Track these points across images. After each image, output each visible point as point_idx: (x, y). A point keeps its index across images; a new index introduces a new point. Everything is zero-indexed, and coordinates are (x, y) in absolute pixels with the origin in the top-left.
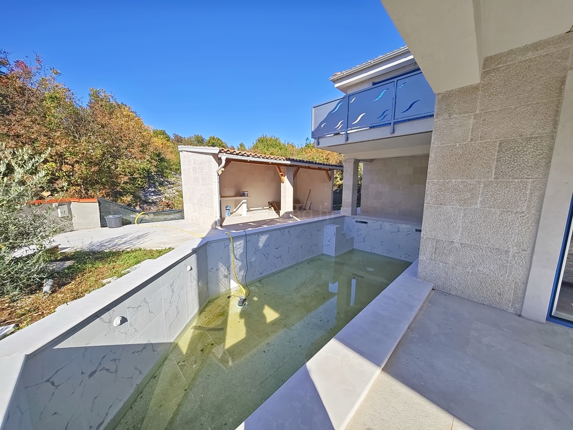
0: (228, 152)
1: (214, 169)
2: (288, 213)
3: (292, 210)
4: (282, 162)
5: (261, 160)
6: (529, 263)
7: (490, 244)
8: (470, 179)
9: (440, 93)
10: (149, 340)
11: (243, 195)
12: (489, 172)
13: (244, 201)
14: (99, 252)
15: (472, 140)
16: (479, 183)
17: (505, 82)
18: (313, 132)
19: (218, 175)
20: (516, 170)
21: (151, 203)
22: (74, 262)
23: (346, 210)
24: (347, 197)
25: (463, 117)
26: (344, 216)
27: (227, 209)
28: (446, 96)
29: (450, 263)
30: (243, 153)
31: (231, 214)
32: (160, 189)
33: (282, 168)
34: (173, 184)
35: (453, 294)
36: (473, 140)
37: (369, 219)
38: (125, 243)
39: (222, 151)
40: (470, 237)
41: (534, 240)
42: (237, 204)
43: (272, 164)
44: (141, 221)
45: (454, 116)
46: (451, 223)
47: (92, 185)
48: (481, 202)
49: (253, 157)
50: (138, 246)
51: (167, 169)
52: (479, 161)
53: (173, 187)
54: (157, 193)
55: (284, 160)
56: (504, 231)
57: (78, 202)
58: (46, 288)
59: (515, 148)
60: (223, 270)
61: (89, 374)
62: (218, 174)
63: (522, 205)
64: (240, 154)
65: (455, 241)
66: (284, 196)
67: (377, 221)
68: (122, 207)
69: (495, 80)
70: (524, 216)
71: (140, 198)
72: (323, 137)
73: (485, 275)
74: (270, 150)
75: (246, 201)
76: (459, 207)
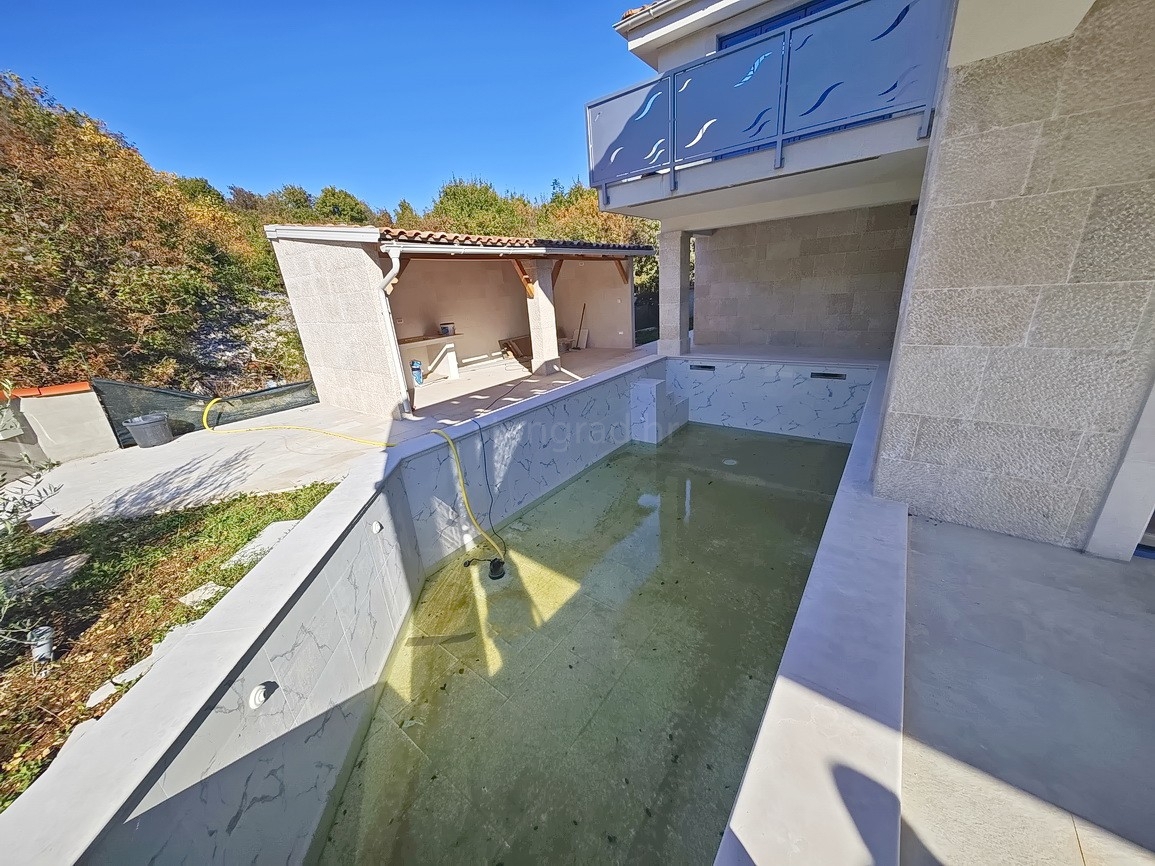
0: (402, 237)
1: (375, 284)
2: (548, 364)
3: (557, 356)
4: (527, 250)
5: (481, 250)
6: (1118, 454)
7: (1038, 422)
8: (1015, 283)
9: (962, 68)
10: (331, 702)
11: (444, 332)
12: (1061, 266)
13: (447, 346)
14: (142, 519)
15: (1029, 190)
16: (1032, 291)
17: (1138, 34)
18: (592, 174)
19: (387, 295)
20: (1126, 259)
21: (225, 369)
22: (85, 555)
23: (668, 343)
24: (669, 313)
25: (1017, 130)
26: (666, 358)
27: (413, 370)
28: (979, 75)
29: (948, 462)
30: (438, 235)
31: (425, 376)
32: (236, 332)
33: (527, 264)
34: (265, 316)
35: (949, 519)
36: (1035, 190)
37: (718, 361)
38: (200, 484)
39: (388, 237)
40: (999, 409)
41: (1137, 409)
42: (433, 354)
43: (507, 256)
44: (218, 420)
45: (994, 128)
46: (958, 383)
47: (63, 345)
48: (1033, 334)
49: (462, 243)
50: (236, 488)
51: (240, 280)
52: (1042, 242)
53: (267, 325)
54: (233, 343)
55: (530, 246)
56: (1075, 394)
57: (40, 396)
58: (41, 650)
59: (1131, 207)
60: (443, 512)
61: (226, 827)
62: (385, 292)
63: (1125, 338)
64: (431, 239)
65: (963, 418)
66: (538, 328)
67: (736, 362)
68: (157, 390)
69: (1112, 27)
70: (1124, 361)
71: (193, 360)
72: (617, 183)
73: (1020, 481)
74: (476, 216)
75: (452, 345)
76: (980, 347)
